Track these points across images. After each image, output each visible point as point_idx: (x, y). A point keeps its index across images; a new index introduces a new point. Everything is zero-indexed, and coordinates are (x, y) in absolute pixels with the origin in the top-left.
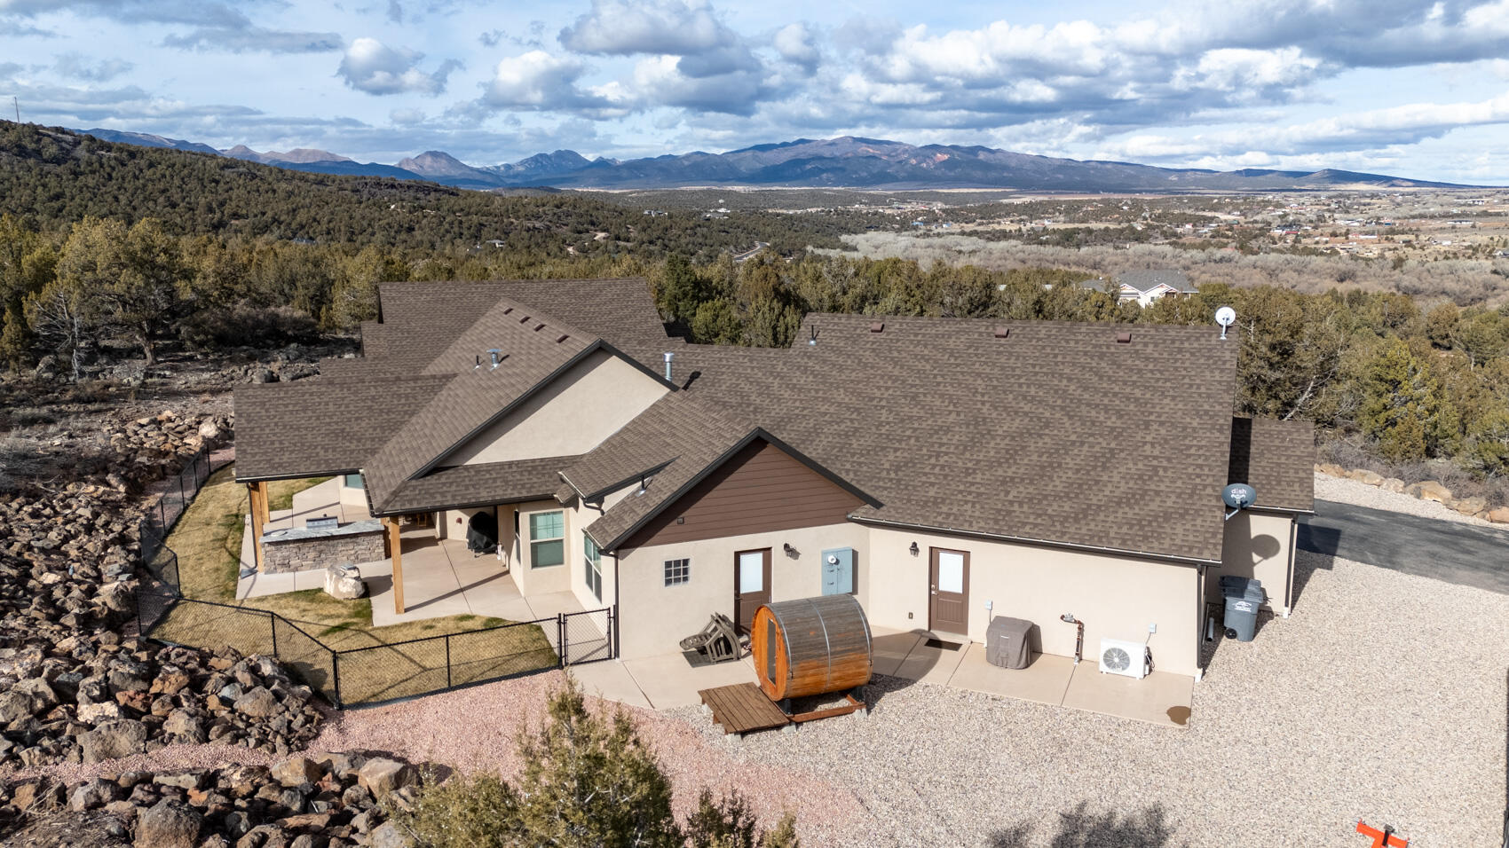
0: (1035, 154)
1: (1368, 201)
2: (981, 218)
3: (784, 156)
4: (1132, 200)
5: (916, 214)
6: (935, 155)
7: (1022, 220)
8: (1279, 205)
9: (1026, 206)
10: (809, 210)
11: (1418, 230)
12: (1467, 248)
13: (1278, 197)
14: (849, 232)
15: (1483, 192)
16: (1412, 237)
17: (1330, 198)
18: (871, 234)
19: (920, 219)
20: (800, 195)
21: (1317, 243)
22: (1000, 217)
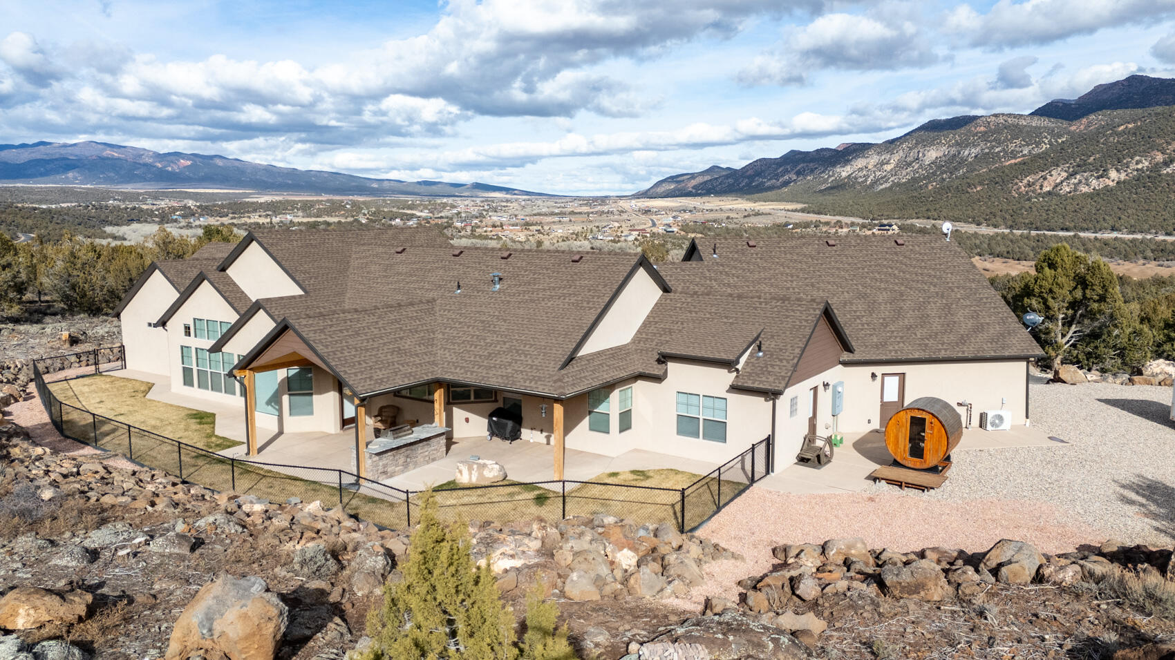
0: (266, 164)
1: (505, 204)
2: (233, 213)
3: (25, 156)
4: (350, 201)
5: (174, 210)
6: (179, 161)
7: (268, 215)
8: (453, 207)
9: (269, 204)
10: (63, 205)
11: (541, 223)
12: (572, 234)
13: (450, 200)
14: (111, 224)
15: (568, 199)
16: (539, 228)
17: (483, 202)
18: (135, 226)
19: (178, 213)
20: (51, 191)
21: (486, 232)
22: (248, 212)
